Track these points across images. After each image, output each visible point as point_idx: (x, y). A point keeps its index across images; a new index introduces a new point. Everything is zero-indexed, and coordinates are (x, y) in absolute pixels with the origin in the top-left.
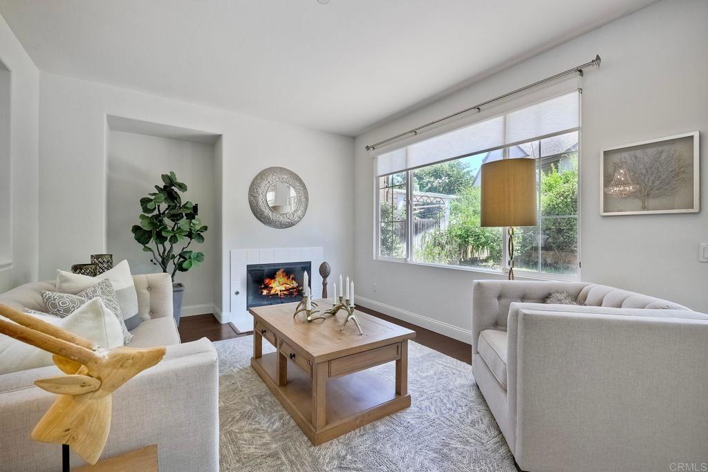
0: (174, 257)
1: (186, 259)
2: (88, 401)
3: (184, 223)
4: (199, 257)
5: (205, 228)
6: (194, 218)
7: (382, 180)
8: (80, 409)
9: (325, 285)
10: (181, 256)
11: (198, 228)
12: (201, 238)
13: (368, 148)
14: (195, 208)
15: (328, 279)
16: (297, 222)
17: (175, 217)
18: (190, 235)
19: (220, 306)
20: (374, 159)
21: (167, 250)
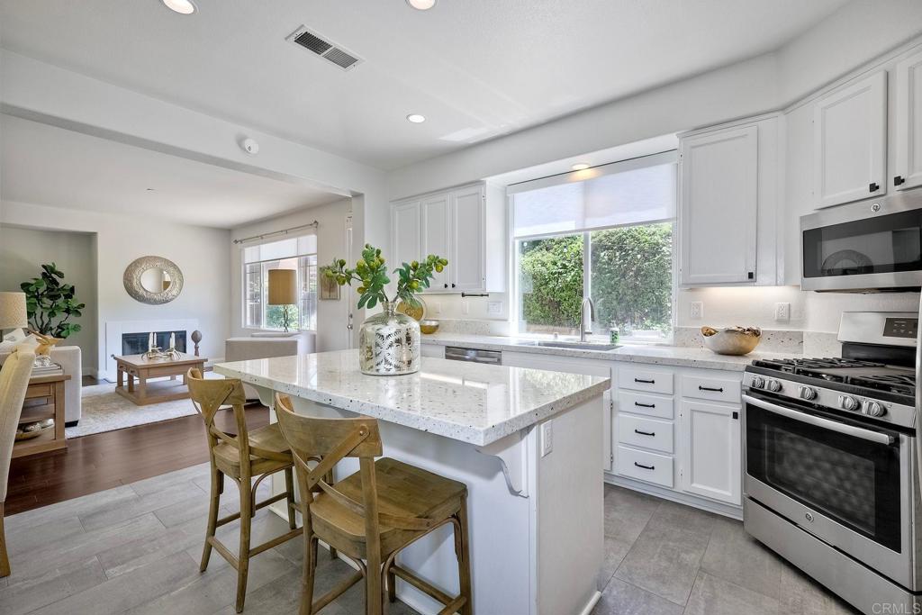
0: (51, 329)
1: (64, 330)
2: (46, 346)
3: (60, 302)
4: (76, 328)
5: (83, 306)
6: (71, 297)
7: (248, 266)
8: (44, 347)
9: (196, 348)
10: (59, 327)
11: (75, 305)
12: (77, 313)
13: (236, 242)
14: (72, 289)
15: (199, 344)
16: (171, 300)
17: (54, 297)
18: (68, 311)
19: (97, 367)
20: (241, 250)
21: (46, 322)
